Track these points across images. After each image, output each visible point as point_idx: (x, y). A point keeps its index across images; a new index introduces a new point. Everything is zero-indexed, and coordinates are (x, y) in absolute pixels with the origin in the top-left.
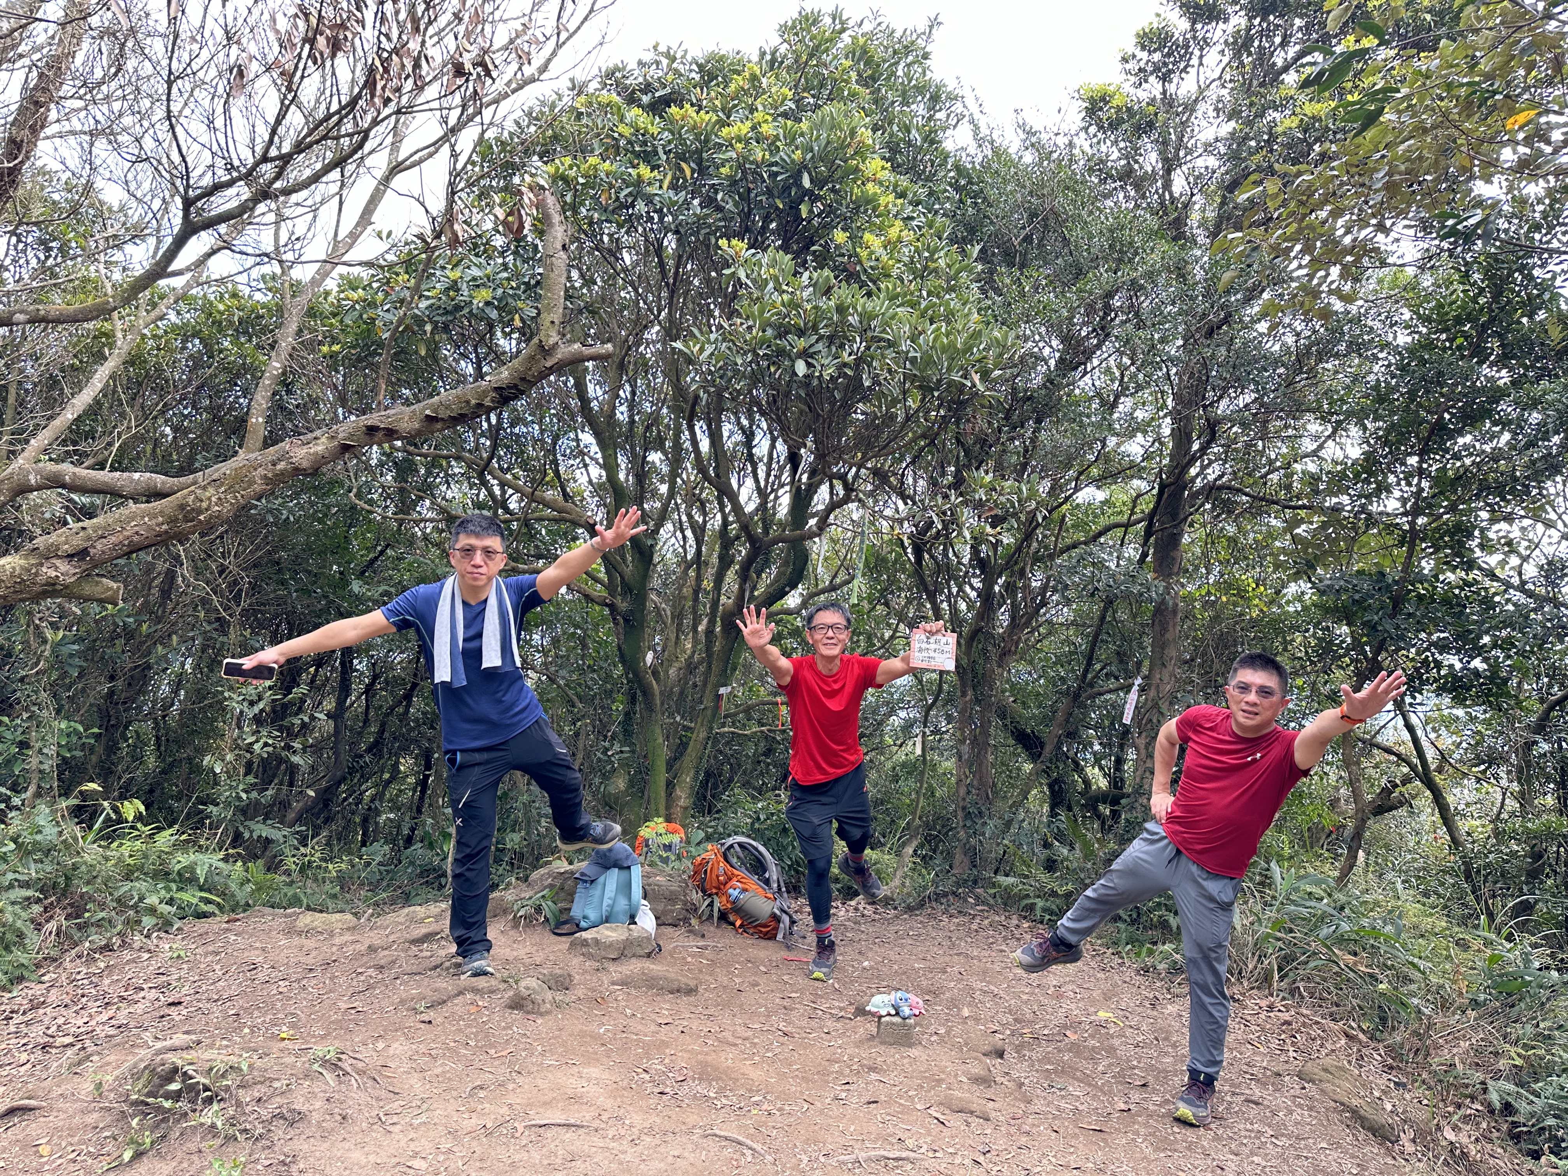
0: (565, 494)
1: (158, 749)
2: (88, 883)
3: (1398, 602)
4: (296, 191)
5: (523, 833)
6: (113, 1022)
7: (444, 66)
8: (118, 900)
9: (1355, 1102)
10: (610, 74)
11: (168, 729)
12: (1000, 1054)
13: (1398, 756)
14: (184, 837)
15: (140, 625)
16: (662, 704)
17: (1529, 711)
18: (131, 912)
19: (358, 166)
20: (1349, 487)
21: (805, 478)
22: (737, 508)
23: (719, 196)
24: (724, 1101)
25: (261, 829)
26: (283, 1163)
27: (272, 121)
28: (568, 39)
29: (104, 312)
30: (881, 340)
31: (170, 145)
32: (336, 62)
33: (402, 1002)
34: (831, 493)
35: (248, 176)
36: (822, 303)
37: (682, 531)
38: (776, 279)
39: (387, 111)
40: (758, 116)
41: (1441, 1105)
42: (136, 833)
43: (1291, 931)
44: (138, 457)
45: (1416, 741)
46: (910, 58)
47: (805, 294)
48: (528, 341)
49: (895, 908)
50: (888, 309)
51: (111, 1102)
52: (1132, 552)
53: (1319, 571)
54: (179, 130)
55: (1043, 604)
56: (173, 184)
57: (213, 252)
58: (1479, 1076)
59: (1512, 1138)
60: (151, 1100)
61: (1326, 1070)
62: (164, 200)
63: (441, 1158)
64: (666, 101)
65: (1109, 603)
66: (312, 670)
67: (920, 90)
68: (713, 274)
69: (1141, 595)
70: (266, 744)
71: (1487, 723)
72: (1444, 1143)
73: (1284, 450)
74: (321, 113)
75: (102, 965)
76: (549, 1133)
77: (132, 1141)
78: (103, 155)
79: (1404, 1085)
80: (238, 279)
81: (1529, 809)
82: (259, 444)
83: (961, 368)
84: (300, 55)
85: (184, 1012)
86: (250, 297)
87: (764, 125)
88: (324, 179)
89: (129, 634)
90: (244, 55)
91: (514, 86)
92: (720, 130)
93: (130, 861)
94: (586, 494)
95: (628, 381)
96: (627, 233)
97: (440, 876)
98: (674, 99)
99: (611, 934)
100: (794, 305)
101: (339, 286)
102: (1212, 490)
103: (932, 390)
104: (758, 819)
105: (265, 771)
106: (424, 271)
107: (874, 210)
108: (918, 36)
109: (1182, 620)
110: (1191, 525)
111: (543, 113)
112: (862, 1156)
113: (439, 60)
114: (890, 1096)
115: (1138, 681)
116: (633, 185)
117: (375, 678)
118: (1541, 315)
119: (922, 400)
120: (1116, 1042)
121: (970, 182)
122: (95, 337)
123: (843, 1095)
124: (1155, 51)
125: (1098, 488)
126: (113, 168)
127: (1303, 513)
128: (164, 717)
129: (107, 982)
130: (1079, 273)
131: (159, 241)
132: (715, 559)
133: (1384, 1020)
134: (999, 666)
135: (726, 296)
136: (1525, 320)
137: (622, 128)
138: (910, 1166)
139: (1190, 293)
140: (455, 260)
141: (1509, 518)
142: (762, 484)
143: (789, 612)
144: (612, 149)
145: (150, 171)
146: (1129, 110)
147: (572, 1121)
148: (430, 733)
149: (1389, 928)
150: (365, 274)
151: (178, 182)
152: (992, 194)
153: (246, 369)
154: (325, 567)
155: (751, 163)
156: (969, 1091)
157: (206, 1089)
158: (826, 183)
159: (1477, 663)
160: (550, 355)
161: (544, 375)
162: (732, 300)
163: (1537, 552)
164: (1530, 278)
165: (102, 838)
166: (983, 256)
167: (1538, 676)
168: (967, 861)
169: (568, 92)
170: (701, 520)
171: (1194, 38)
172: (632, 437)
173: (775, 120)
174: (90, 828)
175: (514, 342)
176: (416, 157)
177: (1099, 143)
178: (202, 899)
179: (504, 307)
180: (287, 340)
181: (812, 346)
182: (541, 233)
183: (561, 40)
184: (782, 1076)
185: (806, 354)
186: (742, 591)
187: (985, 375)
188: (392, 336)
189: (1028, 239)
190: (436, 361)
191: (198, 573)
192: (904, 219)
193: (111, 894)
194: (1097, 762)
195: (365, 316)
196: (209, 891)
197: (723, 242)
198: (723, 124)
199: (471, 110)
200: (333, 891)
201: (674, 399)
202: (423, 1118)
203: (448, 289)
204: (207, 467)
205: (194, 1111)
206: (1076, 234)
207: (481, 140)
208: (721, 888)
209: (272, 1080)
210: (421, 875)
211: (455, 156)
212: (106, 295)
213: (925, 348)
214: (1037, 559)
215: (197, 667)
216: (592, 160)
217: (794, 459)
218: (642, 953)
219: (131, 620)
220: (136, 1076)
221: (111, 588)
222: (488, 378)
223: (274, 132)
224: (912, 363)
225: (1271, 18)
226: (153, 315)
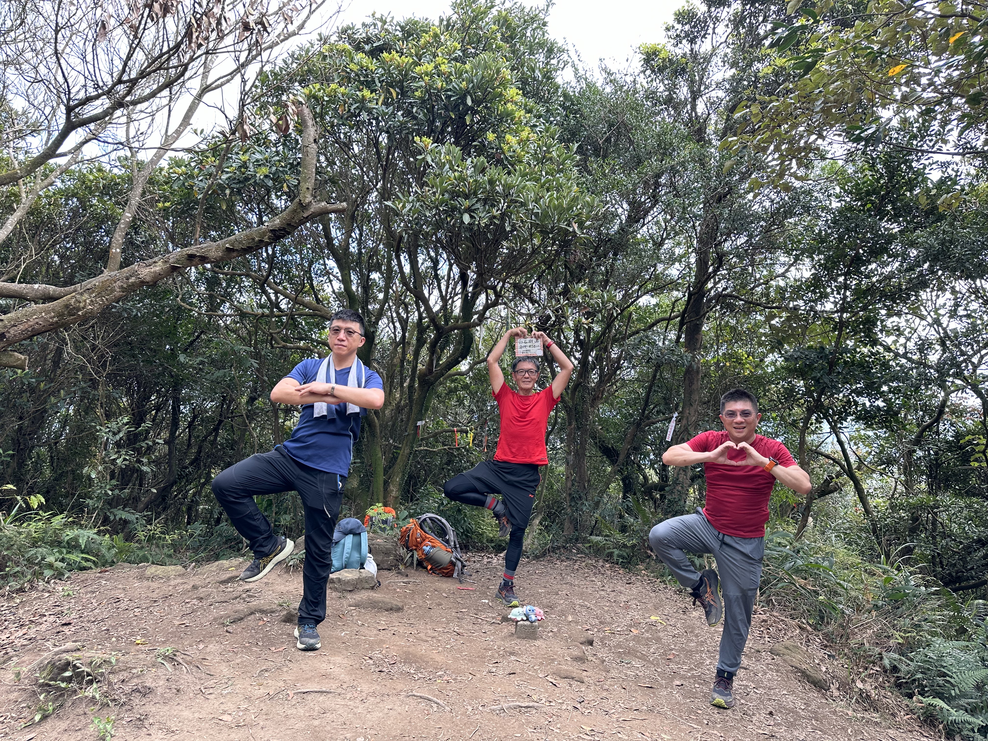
0: (318, 300)
1: (52, 465)
2: (8, 549)
3: (832, 364)
4: (140, 103)
5: (292, 515)
6: (26, 636)
7: (237, 24)
8: (28, 560)
9: (804, 667)
10: (344, 31)
11: (59, 452)
12: (591, 643)
13: (834, 460)
14: (70, 519)
15: (39, 384)
16: (381, 432)
17: (911, 432)
18: (37, 567)
19: (181, 87)
20: (803, 295)
21: (470, 289)
22: (428, 309)
23: (414, 110)
24: (420, 675)
25: (122, 514)
26: (139, 719)
27: (124, 57)
28: (317, 8)
29: (14, 179)
30: (517, 202)
31: (56, 72)
32: (166, 19)
33: (215, 619)
34: (487, 299)
35: (109, 93)
36: (480, 178)
37: (393, 324)
38: (450, 162)
39: (199, 52)
40: (439, 59)
41: (855, 668)
42: (39, 517)
43: (768, 565)
44: (37, 275)
45: (844, 451)
46: (535, 25)
47: (469, 172)
48: (291, 201)
49: (528, 557)
50: (521, 182)
51: (26, 685)
52: (672, 336)
53: (786, 346)
54: (62, 61)
55: (619, 367)
56: (59, 97)
57: (86, 141)
58: (878, 650)
59: (897, 686)
60: (52, 683)
61: (787, 648)
62: (53, 107)
63: (241, 714)
64: (380, 49)
65: (658, 367)
66: (153, 412)
67: (541, 45)
68: (412, 159)
69: (677, 361)
70: (125, 460)
71: (886, 439)
72: (856, 690)
73: (765, 273)
74: (156, 53)
75: (18, 601)
76: (309, 697)
77: (40, 709)
78: (13, 78)
79: (833, 657)
80: (102, 159)
81: (910, 491)
82: (117, 266)
83: (566, 220)
84: (142, 14)
85: (73, 629)
86: (110, 171)
87: (443, 66)
88: (159, 95)
89: (32, 389)
90: (106, 14)
91: (282, 37)
92: (414, 68)
93: (34, 535)
94: (331, 299)
95: (358, 226)
96: (356, 132)
97: (238, 543)
98: (386, 47)
99: (348, 575)
100: (461, 179)
101: (169, 165)
102: (720, 298)
103: (549, 233)
104: (443, 504)
105: (123, 478)
106: (224, 155)
107: (512, 120)
108: (540, 11)
109: (703, 378)
110: (708, 319)
111: (301, 55)
112: (505, 706)
113: (233, 20)
114: (523, 670)
115: (676, 415)
116: (359, 102)
117: (195, 417)
118: (917, 191)
119: (542, 240)
120: (661, 634)
121: (573, 104)
122: (7, 197)
123: (494, 670)
124: (686, 24)
125: (652, 296)
126: (18, 86)
127: (775, 311)
128: (56, 443)
129: (21, 611)
130: (639, 162)
131: (50, 134)
132: (414, 341)
133: (822, 618)
134: (592, 406)
135: (419, 173)
136: (908, 194)
137: (352, 66)
138: (534, 711)
139: (707, 175)
140: (244, 149)
141: (899, 314)
142: (444, 293)
143: (461, 374)
144: (346, 79)
145: (43, 88)
146: (670, 60)
147: (324, 689)
148: (231, 452)
149: (826, 563)
150: (186, 157)
151: (62, 95)
152: (586, 111)
153: (108, 218)
154: (161, 346)
155: (435, 89)
156: (571, 665)
157: (89, 675)
158: (482, 103)
159: (880, 403)
160: (307, 209)
161: (303, 222)
162: (423, 176)
163: (916, 335)
164: (911, 167)
165: (16, 521)
166: (580, 150)
167: (916, 410)
168: (572, 527)
169: (317, 42)
170: (405, 316)
171: (710, 16)
172: (360, 263)
173: (449, 62)
174: (9, 515)
175: (283, 202)
176: (219, 82)
177: (652, 81)
178: (83, 558)
179: (277, 178)
180: (135, 199)
181: (473, 205)
182: (300, 132)
183: (313, 8)
184: (456, 659)
185: (469, 210)
186: (431, 360)
187: (581, 225)
188: (204, 197)
189: (608, 140)
190: (233, 213)
191: (77, 349)
192: (531, 126)
193: (23, 556)
194: (652, 466)
195: (186, 184)
196: (88, 553)
197: (417, 139)
198: (417, 64)
199: (254, 53)
200: (169, 553)
201: (387, 238)
202: (229, 690)
203: (240, 167)
204: (83, 281)
205: (81, 689)
206: (637, 137)
207: (261, 72)
208: (418, 546)
209: (131, 668)
210: (226, 543)
211: (244, 82)
212: (14, 169)
213: (544, 207)
214: (615, 340)
215: (76, 411)
216: (333, 86)
217: (464, 277)
218: (368, 586)
219: (34, 380)
220: (42, 669)
221: (21, 359)
222: (266, 224)
223: (125, 65)
224: (535, 216)
225: (757, 5)
226: (46, 182)
